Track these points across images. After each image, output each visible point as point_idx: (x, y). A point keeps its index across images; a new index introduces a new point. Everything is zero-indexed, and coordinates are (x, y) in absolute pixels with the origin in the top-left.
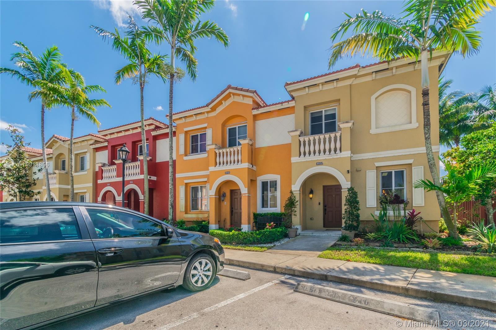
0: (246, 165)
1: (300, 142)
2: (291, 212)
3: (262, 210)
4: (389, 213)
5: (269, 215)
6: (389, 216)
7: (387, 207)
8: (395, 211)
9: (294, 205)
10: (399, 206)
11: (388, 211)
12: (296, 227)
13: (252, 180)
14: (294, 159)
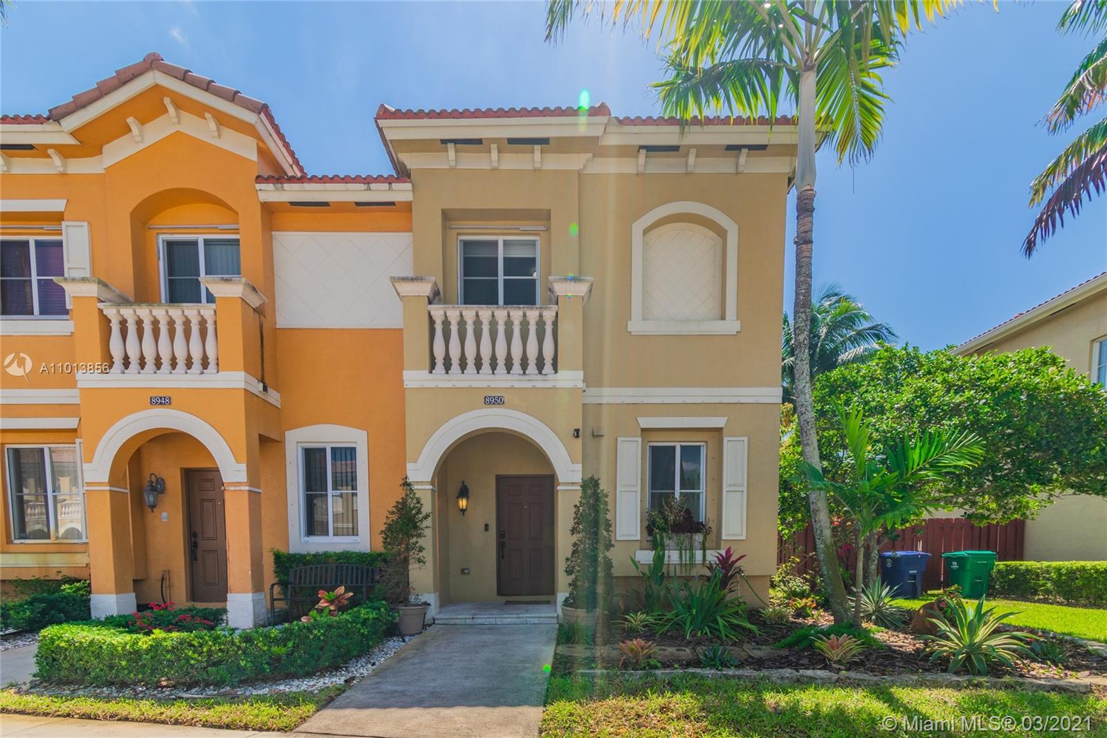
0: (236, 379)
1: (432, 322)
2: (407, 549)
3: (307, 542)
4: (669, 557)
5: (330, 560)
6: (669, 564)
7: (667, 541)
8: (683, 552)
9: (416, 527)
10: (691, 537)
11: (666, 552)
12: (423, 599)
13: (263, 440)
14: (414, 378)
